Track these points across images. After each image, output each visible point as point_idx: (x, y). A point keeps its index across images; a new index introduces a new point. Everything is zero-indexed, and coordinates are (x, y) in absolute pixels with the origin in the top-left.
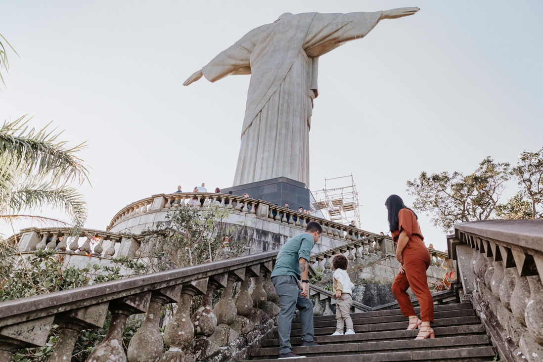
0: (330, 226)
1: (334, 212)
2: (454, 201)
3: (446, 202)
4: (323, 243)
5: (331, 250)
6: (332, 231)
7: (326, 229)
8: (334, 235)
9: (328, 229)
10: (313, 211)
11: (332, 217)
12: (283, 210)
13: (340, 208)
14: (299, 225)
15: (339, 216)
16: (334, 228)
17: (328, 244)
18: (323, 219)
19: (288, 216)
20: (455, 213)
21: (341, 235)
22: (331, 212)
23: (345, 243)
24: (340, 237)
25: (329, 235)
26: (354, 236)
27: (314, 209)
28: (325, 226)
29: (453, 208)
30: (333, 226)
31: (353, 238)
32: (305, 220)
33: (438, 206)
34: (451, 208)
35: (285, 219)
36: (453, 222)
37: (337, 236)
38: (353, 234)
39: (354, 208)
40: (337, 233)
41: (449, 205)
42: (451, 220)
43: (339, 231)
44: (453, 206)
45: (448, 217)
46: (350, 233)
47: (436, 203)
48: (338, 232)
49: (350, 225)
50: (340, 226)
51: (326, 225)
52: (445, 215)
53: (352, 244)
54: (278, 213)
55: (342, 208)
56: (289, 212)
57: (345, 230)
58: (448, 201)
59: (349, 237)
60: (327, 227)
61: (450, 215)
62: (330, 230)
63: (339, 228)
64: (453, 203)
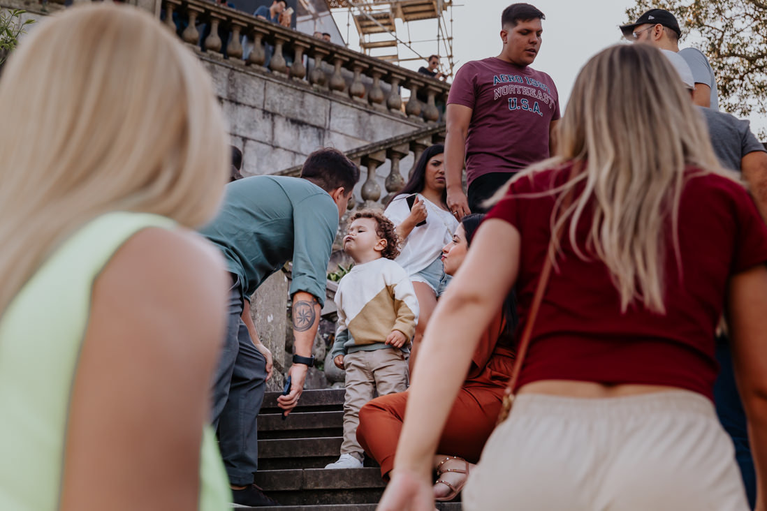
0: (358, 70)
1: (374, 22)
2: (752, 11)
3: (728, 14)
4: (335, 123)
5: (358, 150)
6: (366, 84)
7: (346, 79)
8: (371, 101)
9: (353, 80)
10: (307, 13)
11: (368, 39)
12: (208, 11)
13: (394, 10)
14: (260, 63)
15: (387, 37)
16: (371, 76)
17: (350, 128)
18: (338, 47)
19: (225, 32)
20: (751, 50)
21: (393, 100)
22: (364, 24)
23: (404, 130)
24: (389, 107)
25: (356, 98)
26: (432, 108)
27: (311, 8)
28: (344, 70)
29: (746, 35)
30: (369, 72)
31: (428, 112)
32: (279, 48)
33: (701, 25)
34: (741, 35)
35: (214, 40)
36: (742, 78)
37: (379, 102)
38: (431, 98)
39: (438, 12)
40: (379, 95)
41: (738, 24)
42: (736, 72)
43: (388, 86)
44: (750, 29)
45: (725, 60)
46: (422, 95)
47: (696, 17)
48: (385, 91)
49: (422, 70)
50: (390, 72)
51: (345, 65)
52: (720, 56)
53: (425, 134)
54: (193, 18)
55: (400, 12)
56: (230, 18)
57: (406, 84)
58: (735, 11)
59: (418, 107)
60: (350, 74)
61: (734, 55)
62: (359, 81)
63: (388, 78)
64: (749, 20)
